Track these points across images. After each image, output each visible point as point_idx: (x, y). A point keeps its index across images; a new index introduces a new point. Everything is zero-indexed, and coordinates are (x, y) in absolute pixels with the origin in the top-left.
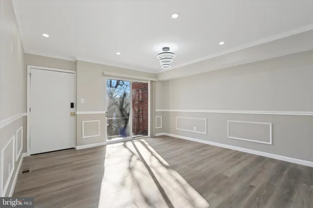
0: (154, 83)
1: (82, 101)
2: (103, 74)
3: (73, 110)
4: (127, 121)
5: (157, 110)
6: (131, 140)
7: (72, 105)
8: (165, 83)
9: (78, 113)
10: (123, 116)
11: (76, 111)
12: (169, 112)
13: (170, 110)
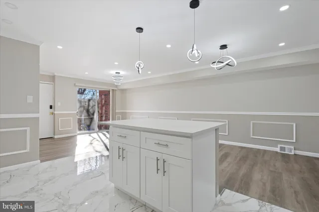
0: (114, 91)
1: (59, 104)
2: (75, 84)
3: (52, 110)
4: (92, 119)
5: (117, 111)
6: (97, 132)
7: (51, 107)
8: (123, 91)
9: (56, 112)
10: (89, 115)
11: (54, 111)
12: (126, 113)
13: (127, 111)
